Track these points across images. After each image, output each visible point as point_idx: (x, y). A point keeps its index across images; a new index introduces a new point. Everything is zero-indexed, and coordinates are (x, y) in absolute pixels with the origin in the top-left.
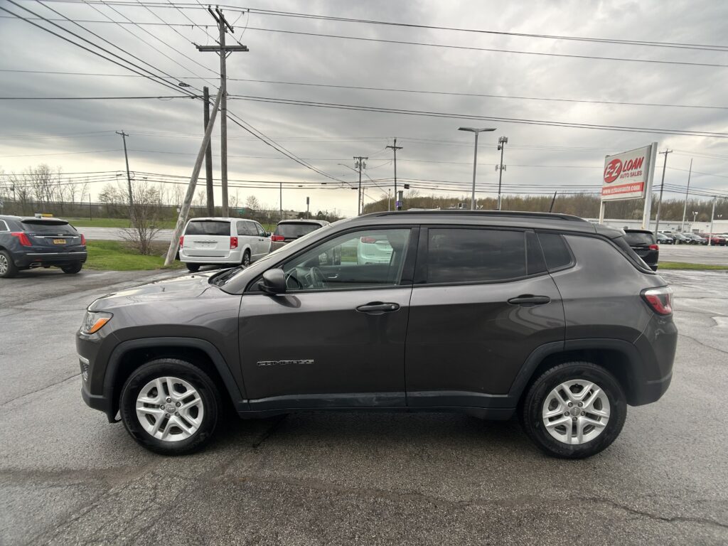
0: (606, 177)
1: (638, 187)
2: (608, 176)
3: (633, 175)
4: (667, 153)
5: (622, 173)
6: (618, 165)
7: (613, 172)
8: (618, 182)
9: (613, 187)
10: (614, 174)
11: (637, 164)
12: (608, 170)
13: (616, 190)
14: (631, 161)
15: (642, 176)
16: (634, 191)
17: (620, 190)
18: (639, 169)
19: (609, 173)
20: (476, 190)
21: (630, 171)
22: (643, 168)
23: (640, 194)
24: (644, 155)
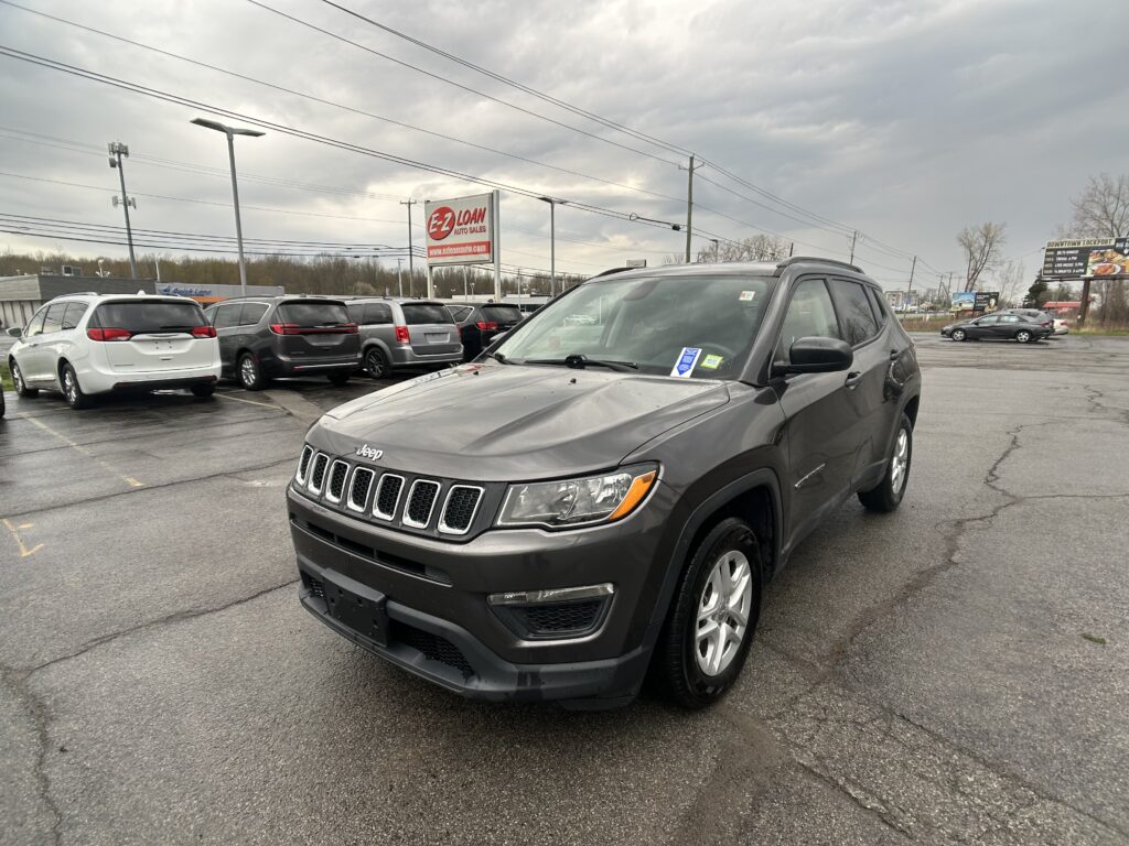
0: (432, 231)
1: (483, 248)
2: (435, 230)
3: (473, 231)
4: (410, 204)
5: (456, 227)
6: (449, 215)
7: (441, 225)
8: (451, 240)
9: (446, 247)
10: (444, 229)
11: (478, 216)
12: (433, 222)
13: (450, 250)
14: (467, 211)
15: (487, 232)
16: (476, 253)
17: (456, 250)
18: (480, 224)
19: (435, 226)
20: (244, 250)
21: (468, 226)
22: (486, 223)
23: (486, 257)
24: (485, 205)
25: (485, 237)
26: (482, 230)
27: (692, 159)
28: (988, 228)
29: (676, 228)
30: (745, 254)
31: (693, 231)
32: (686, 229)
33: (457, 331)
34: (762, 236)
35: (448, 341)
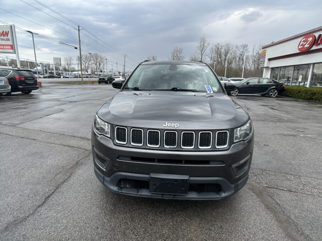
1: (10, 47)
11: (4, 34)
15: (11, 41)
16: (5, 49)
22: (10, 36)
23: (12, 51)
24: (8, 30)
25: (10, 43)
26: (8, 40)
27: (79, 26)
28: (153, 57)
29: (76, 48)
30: (92, 58)
31: (81, 50)
32: (79, 49)
33: (6, 79)
34: (96, 54)
35: (3, 84)
